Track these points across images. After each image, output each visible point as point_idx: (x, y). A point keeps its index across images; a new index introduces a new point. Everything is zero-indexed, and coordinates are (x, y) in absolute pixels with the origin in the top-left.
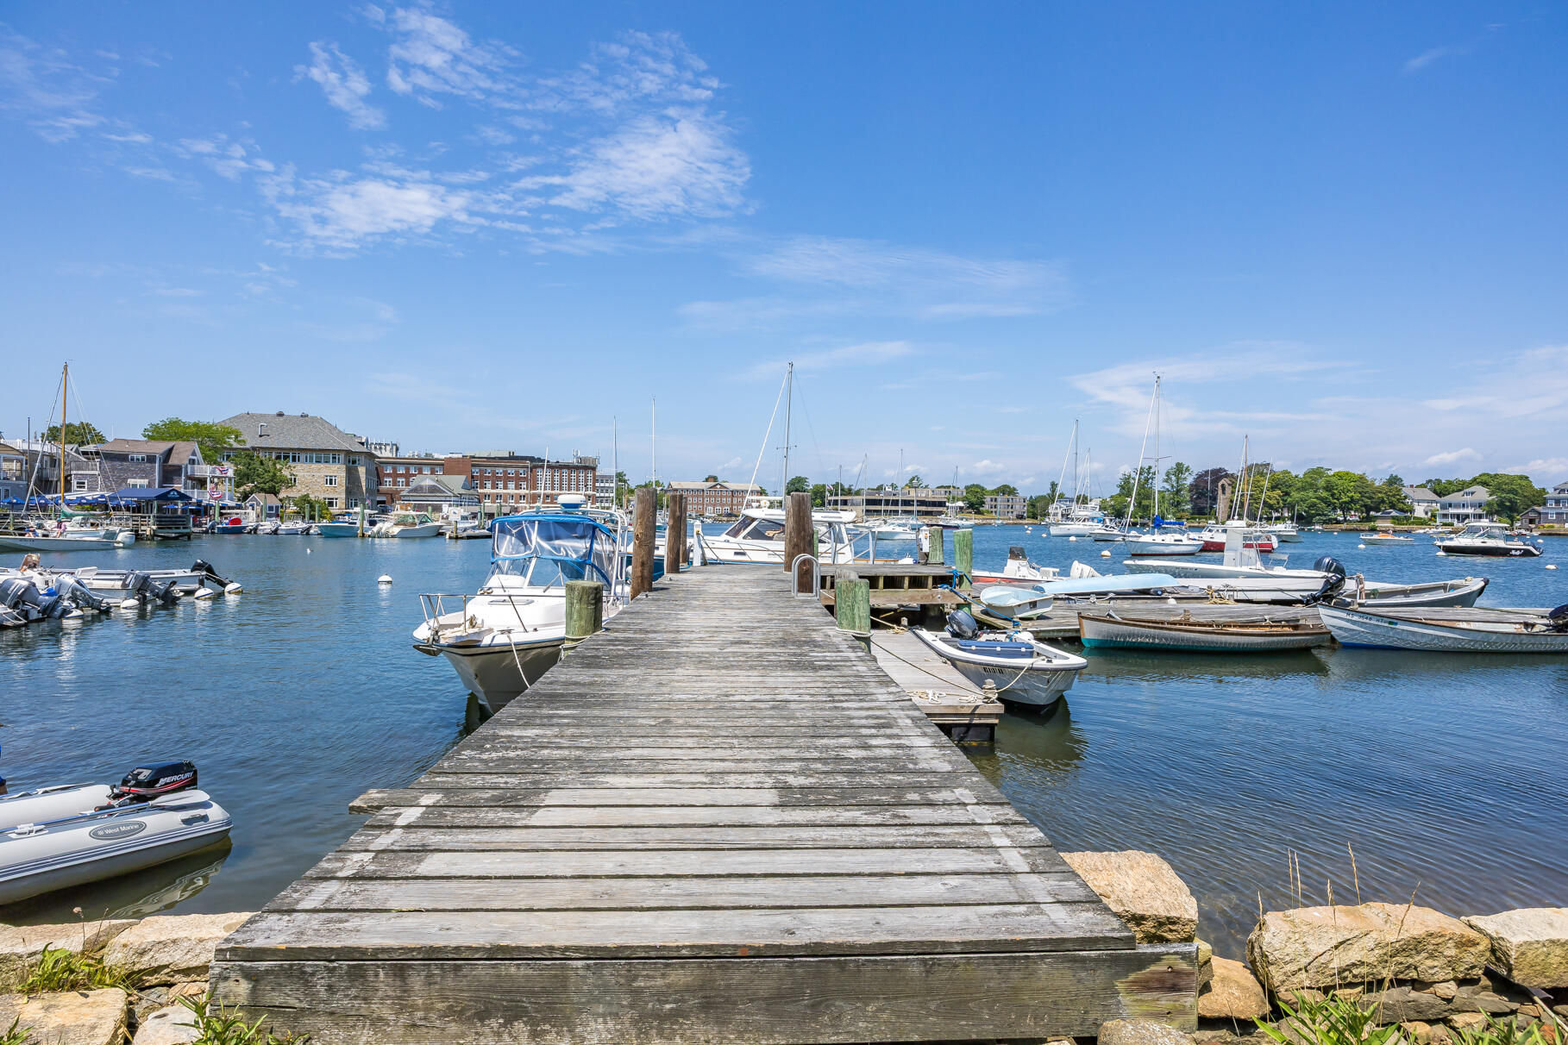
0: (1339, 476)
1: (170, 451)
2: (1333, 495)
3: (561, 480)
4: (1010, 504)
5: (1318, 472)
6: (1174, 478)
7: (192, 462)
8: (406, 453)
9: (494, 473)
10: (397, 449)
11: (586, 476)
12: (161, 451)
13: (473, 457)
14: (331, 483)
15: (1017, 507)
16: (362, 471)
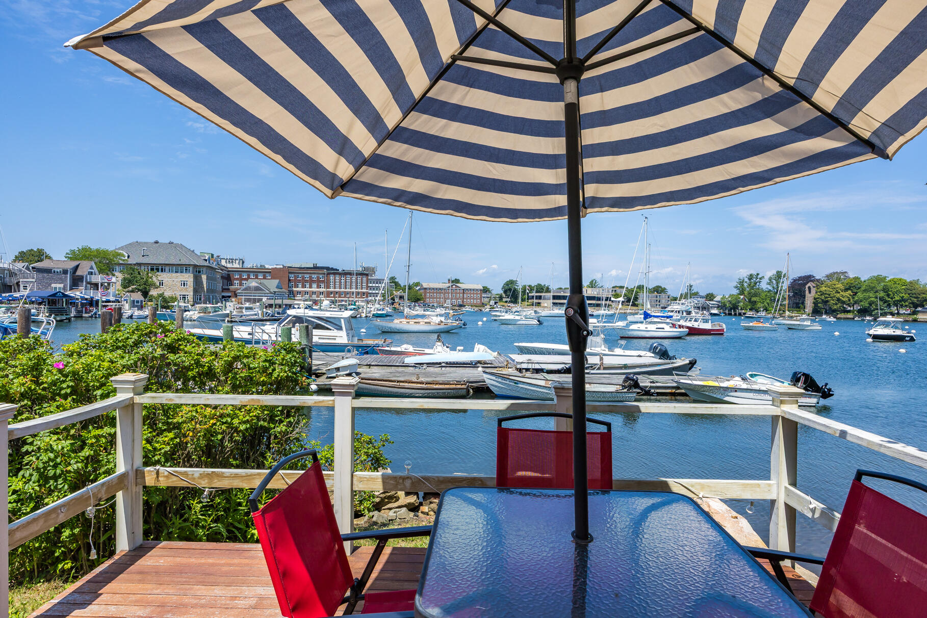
0: (894, 281)
1: (78, 266)
2: (888, 295)
3: (346, 282)
4: (658, 299)
5: (879, 279)
6: (774, 282)
7: (91, 273)
8: (248, 265)
9: (303, 277)
10: (243, 262)
11: (362, 280)
12: (71, 267)
13: (291, 267)
14: (184, 286)
15: (663, 301)
16: (204, 277)
